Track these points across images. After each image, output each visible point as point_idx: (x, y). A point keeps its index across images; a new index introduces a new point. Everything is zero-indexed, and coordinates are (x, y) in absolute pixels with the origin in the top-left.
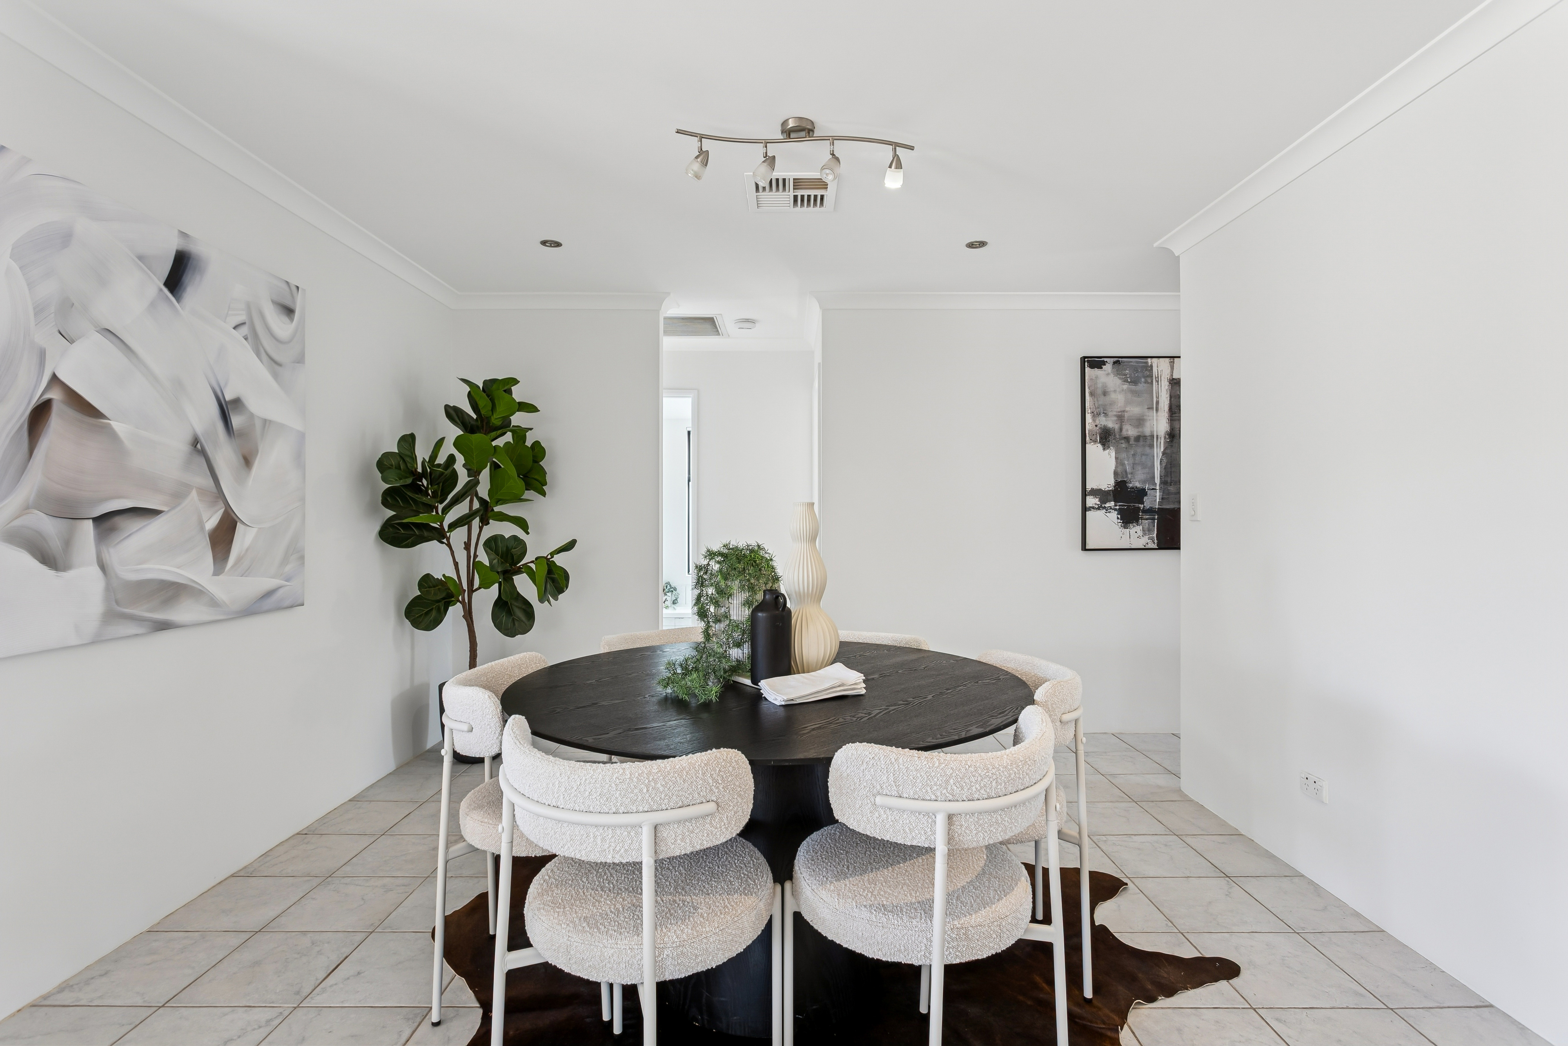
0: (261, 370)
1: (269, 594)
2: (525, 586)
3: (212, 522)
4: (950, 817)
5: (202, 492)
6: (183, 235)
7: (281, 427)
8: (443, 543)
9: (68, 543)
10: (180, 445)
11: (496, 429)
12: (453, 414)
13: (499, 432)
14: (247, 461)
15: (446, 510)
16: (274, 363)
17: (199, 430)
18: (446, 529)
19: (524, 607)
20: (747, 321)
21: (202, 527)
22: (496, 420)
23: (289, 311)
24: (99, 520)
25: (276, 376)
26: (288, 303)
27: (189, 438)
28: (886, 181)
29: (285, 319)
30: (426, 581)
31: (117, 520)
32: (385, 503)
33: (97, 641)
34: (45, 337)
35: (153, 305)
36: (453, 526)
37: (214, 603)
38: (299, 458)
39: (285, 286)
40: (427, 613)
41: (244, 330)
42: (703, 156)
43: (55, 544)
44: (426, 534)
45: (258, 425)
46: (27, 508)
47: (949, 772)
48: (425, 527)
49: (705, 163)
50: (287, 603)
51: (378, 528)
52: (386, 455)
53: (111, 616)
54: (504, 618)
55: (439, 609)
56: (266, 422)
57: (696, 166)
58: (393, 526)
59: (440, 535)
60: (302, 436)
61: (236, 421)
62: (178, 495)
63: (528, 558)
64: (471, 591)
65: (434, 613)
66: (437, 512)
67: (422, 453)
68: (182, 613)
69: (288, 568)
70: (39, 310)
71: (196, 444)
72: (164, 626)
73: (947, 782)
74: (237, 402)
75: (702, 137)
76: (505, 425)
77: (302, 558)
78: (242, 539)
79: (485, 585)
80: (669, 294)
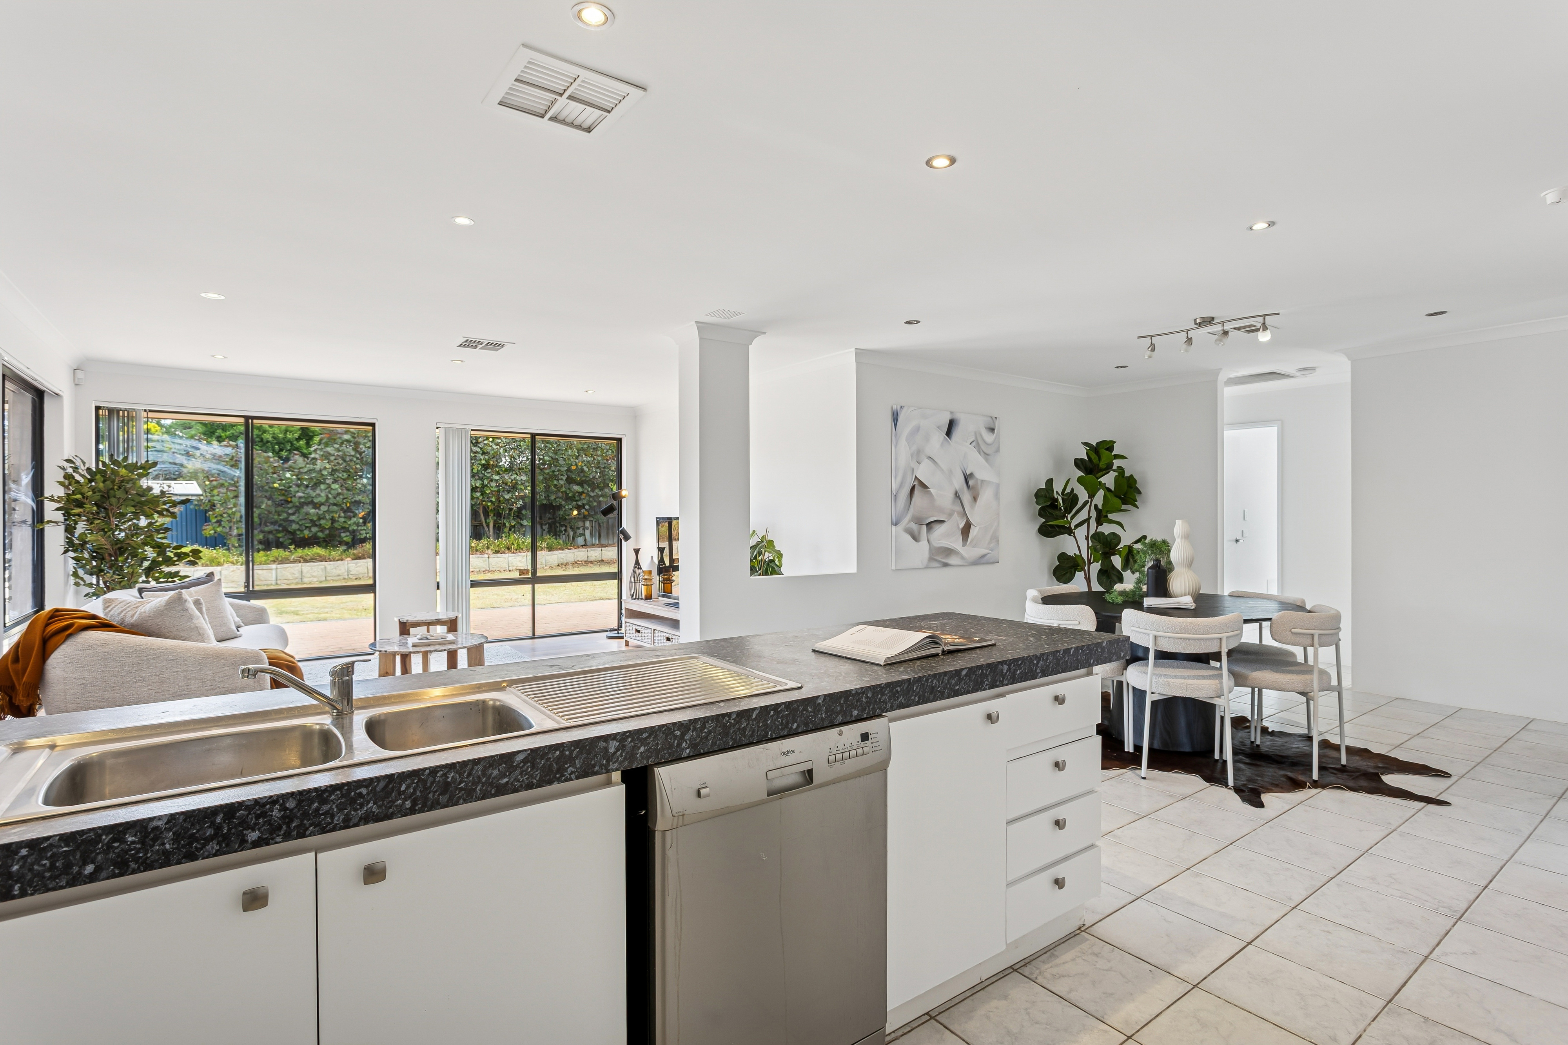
0: (980, 459)
1: (984, 556)
2: (1117, 561)
3: (962, 525)
4: (1155, 637)
5: (958, 513)
6: (952, 413)
7: (989, 482)
8: (1071, 536)
9: (919, 533)
10: (951, 495)
11: (1101, 470)
12: (1079, 463)
13: (1104, 472)
14: (975, 499)
15: (1072, 518)
16: (986, 455)
17: (957, 489)
18: (1073, 528)
19: (1117, 574)
20: (1305, 369)
21: (959, 527)
22: (1102, 465)
23: (992, 430)
24: (927, 525)
25: (987, 460)
26: (992, 426)
27: (953, 492)
28: (1259, 338)
29: (991, 434)
30: (1063, 557)
31: (932, 524)
32: (1040, 515)
33: (927, 567)
34: (914, 464)
35: (942, 444)
36: (1077, 526)
37: (963, 558)
38: (997, 496)
39: (990, 419)
40: (1065, 574)
41: (974, 444)
42: (1153, 347)
43: (916, 533)
44: (1062, 531)
45: (979, 483)
46: (909, 521)
47: (1154, 620)
48: (1063, 527)
49: (1153, 350)
50: (991, 561)
51: (1038, 527)
52: (1040, 490)
53: (931, 559)
54: (1104, 579)
55: (1071, 572)
56: (982, 481)
57: (1149, 353)
58: (1045, 526)
59: (1070, 531)
60: (998, 486)
61: (971, 483)
62: (950, 515)
63: (1121, 545)
64: (1090, 563)
65: (1068, 575)
66: (1067, 519)
67: (1058, 488)
68: (953, 560)
69: (992, 545)
70: (912, 456)
71: (957, 495)
72: (946, 565)
73: (1153, 624)
74: (971, 475)
75: (1151, 336)
76: (1109, 468)
77: (998, 541)
78: (973, 532)
79: (1096, 561)
80: (1221, 369)
